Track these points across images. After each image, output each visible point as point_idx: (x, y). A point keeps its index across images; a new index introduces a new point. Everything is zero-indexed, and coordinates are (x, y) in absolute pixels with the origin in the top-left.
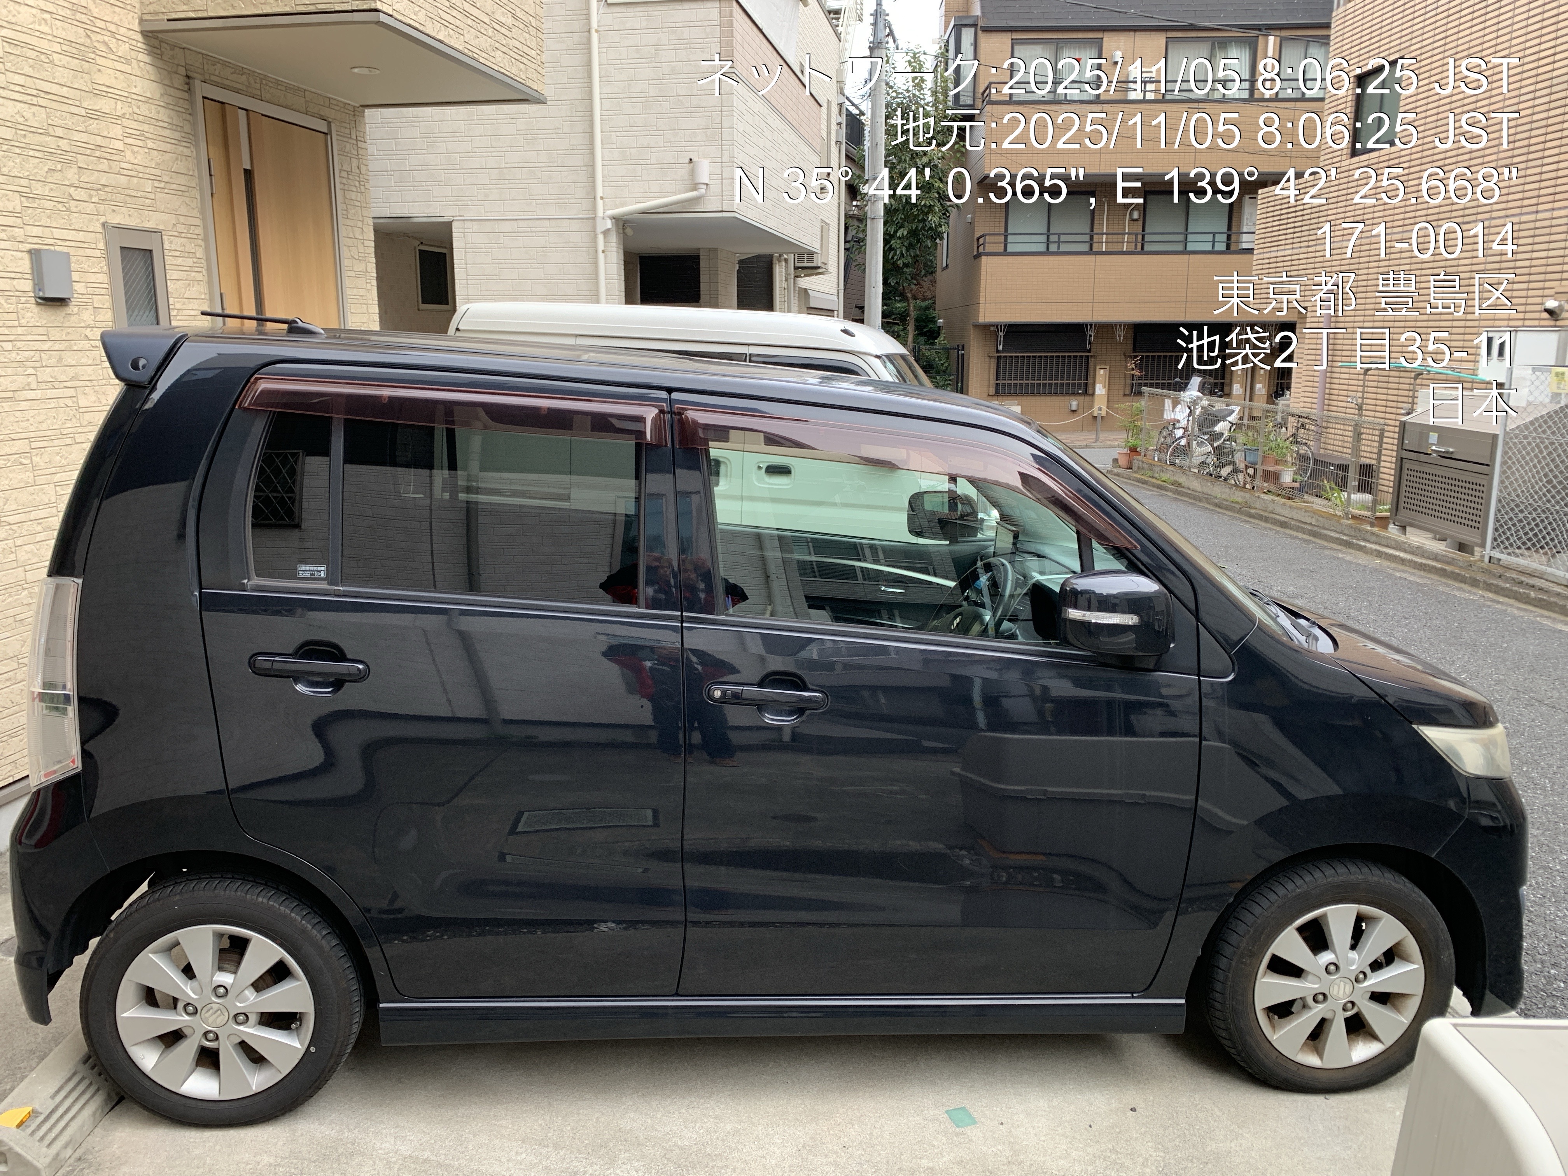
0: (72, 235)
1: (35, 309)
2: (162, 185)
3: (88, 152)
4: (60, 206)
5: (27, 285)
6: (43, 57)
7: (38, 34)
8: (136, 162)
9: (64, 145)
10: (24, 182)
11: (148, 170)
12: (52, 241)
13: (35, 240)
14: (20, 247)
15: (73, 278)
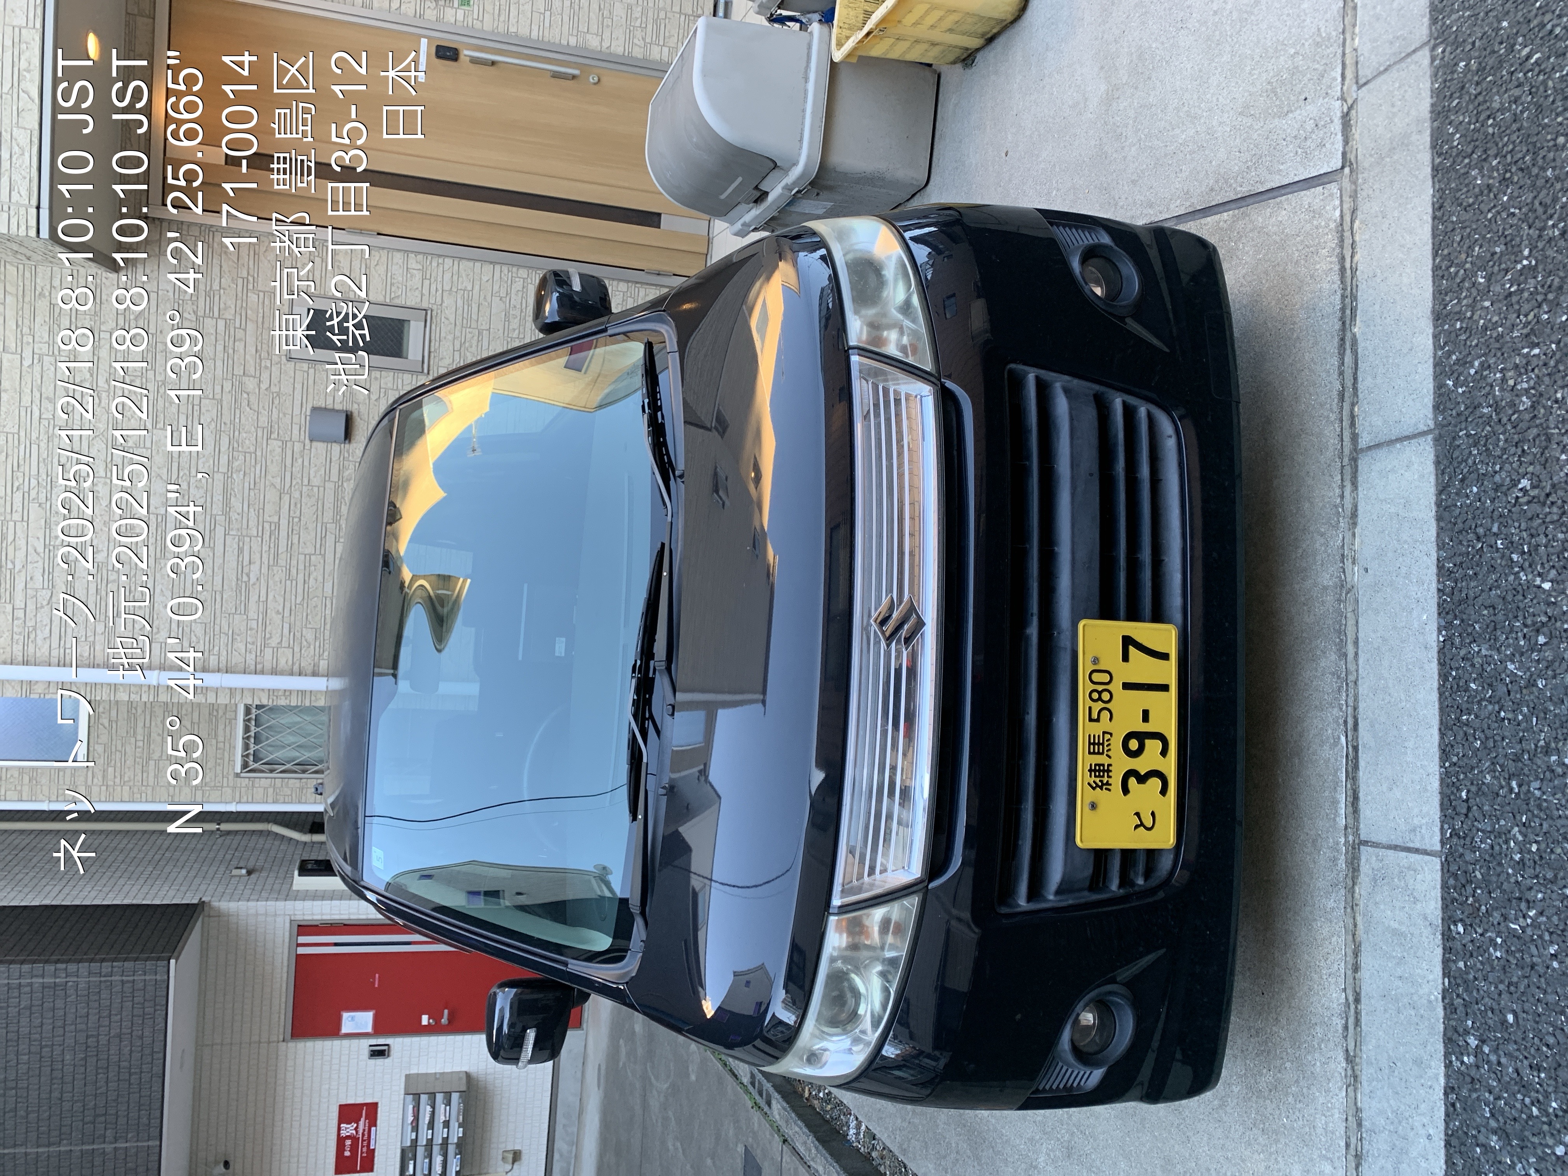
0: (298, 396)
1: (353, 445)
2: (251, 279)
3: (230, 362)
4: (276, 402)
5: (336, 448)
8: (233, 307)
9: (228, 386)
10: (260, 434)
11: (240, 295)
12: (303, 417)
13: (302, 432)
14: (308, 447)
15: (330, 407)
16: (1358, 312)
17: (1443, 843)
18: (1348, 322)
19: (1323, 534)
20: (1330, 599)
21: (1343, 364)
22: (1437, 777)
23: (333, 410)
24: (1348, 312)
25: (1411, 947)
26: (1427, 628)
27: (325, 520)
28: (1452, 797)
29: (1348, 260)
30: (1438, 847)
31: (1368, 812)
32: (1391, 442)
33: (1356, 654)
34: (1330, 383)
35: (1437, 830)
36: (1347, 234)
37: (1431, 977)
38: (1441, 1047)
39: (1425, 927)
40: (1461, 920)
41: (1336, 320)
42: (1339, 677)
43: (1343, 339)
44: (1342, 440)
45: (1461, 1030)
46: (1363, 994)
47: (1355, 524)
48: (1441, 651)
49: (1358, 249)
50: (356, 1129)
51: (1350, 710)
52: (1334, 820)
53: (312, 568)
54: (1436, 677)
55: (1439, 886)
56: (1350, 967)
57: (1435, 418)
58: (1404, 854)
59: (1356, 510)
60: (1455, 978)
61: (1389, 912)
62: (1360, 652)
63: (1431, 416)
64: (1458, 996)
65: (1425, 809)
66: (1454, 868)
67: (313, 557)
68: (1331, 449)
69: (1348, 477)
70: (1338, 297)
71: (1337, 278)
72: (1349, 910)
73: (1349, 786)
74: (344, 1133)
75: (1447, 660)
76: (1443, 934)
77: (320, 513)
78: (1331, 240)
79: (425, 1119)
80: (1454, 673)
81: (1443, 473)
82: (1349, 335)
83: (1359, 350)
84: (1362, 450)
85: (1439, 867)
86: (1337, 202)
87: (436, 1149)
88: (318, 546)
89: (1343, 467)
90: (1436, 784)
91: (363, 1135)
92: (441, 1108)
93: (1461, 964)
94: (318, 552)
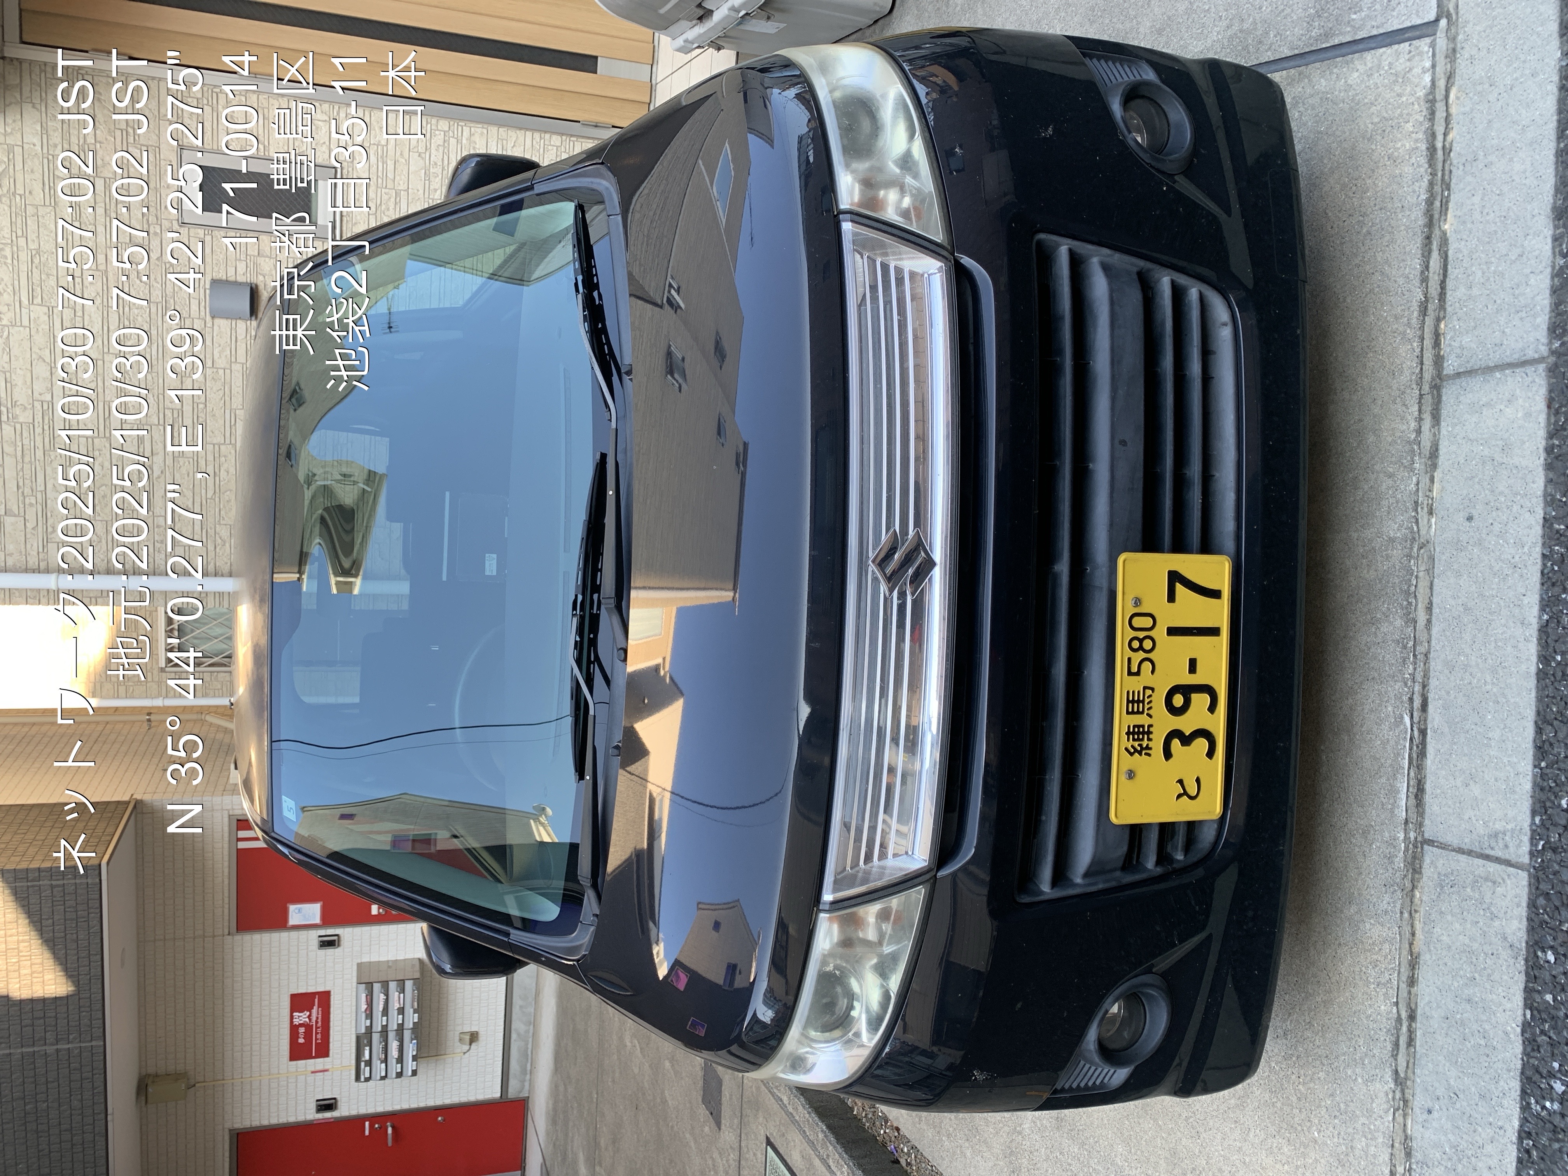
5: (241, 325)
6: (36, 261)
7: (15, 262)
10: (153, 310)
12: (202, 291)
13: (202, 308)
14: (209, 324)
15: (232, 279)
16: (1451, 205)
17: (1531, 854)
18: (1436, 216)
19: (1391, 476)
20: (1397, 553)
21: (1427, 268)
22: (1530, 778)
23: (236, 283)
24: (1437, 204)
25: (1485, 969)
26: (1526, 600)
27: (234, 407)
28: (1548, 804)
29: (1440, 138)
30: (1526, 859)
31: (1436, 808)
32: (1489, 370)
33: (1429, 621)
34: (1409, 291)
35: (1526, 839)
36: (1440, 107)
37: (1509, 1006)
38: (1515, 1085)
39: (1504, 948)
40: (1552, 948)
41: (1420, 214)
42: (1405, 647)
43: (1428, 238)
44: (1422, 363)
45: (1545, 1072)
46: (1419, 1012)
47: (1434, 466)
48: (1543, 630)
49: (1453, 123)
50: (309, 1017)
51: (1417, 688)
52: (1392, 811)
53: (223, 459)
54: (1534, 659)
55: (1524, 904)
56: (1404, 979)
57: (1550, 343)
58: (1480, 862)
59: (1437, 450)
60: (1539, 1012)
61: (1457, 926)
62: (1434, 619)
63: (1545, 340)
64: (1543, 1032)
65: (1511, 813)
66: (1544, 886)
67: (222, 447)
68: (1407, 373)
69: (1428, 408)
70: (1425, 183)
71: (1423, 161)
72: (1406, 915)
73: (1412, 774)
74: (296, 1022)
75: (1549, 641)
76: (1526, 960)
77: (227, 399)
78: (1419, 112)
79: (379, 1006)
80: (1559, 658)
81: (1557, 412)
82: (1437, 232)
83: (1450, 253)
84: (1449, 377)
85: (1525, 882)
86: (1428, 64)
87: (392, 1035)
88: (228, 434)
89: (1421, 395)
90: (1528, 786)
91: (317, 1022)
92: (394, 995)
93: (1549, 998)
94: (228, 441)
